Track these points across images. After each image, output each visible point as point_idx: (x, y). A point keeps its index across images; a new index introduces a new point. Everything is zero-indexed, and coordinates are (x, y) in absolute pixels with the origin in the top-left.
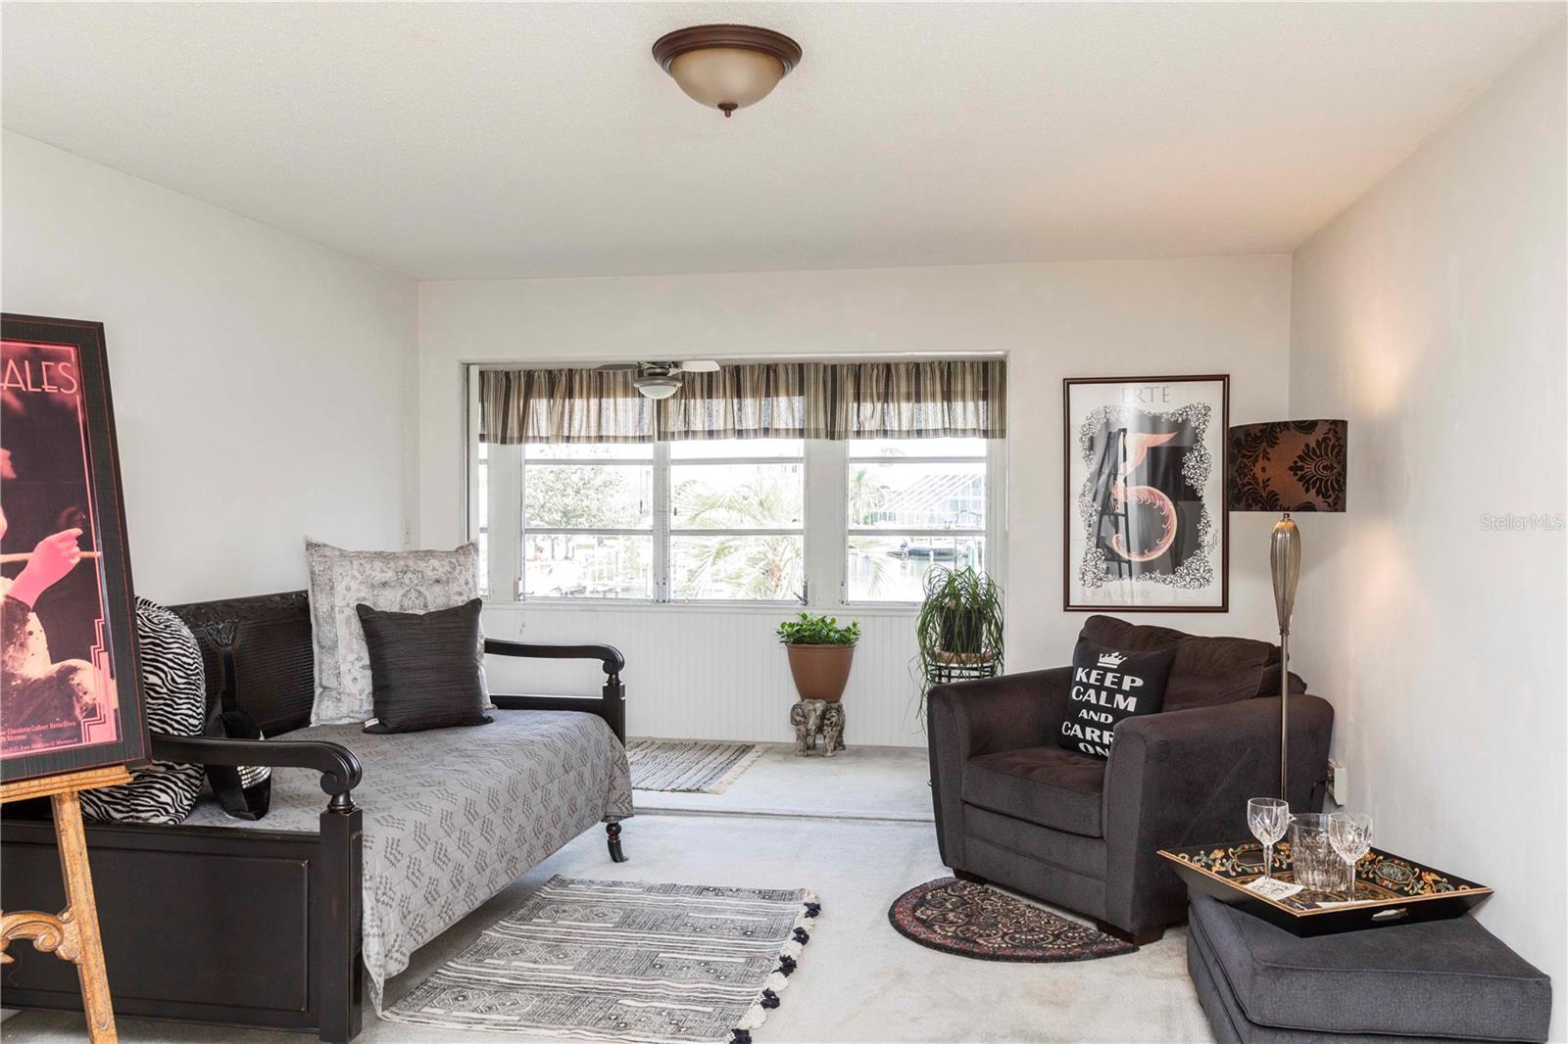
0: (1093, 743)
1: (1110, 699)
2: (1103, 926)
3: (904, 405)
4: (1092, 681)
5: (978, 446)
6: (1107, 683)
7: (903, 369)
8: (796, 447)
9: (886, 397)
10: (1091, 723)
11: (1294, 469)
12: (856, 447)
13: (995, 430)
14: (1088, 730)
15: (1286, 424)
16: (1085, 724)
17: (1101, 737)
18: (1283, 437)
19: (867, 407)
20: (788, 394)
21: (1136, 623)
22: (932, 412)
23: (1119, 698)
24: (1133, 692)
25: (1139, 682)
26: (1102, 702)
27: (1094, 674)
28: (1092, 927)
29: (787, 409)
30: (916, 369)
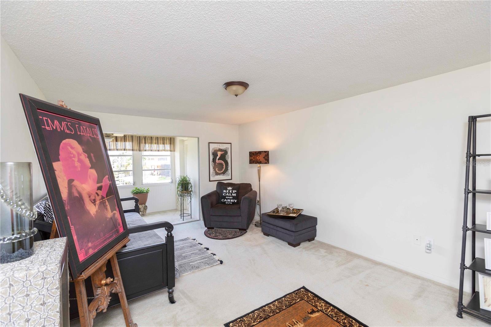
0: (229, 202)
1: (231, 194)
2: (240, 229)
3: (155, 145)
4: (227, 192)
5: (169, 153)
6: (230, 192)
7: (154, 138)
8: (131, 153)
9: (151, 143)
10: (228, 199)
11: (264, 158)
12: (144, 153)
13: (173, 150)
14: (228, 200)
15: (262, 151)
16: (227, 199)
17: (230, 201)
18: (262, 153)
19: (147, 145)
20: (129, 142)
21: (225, 183)
22: (161, 146)
23: (233, 194)
24: (235, 193)
25: (236, 191)
26: (230, 195)
27: (227, 191)
28: (238, 230)
29: (129, 145)
30: (157, 138)
